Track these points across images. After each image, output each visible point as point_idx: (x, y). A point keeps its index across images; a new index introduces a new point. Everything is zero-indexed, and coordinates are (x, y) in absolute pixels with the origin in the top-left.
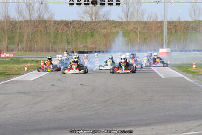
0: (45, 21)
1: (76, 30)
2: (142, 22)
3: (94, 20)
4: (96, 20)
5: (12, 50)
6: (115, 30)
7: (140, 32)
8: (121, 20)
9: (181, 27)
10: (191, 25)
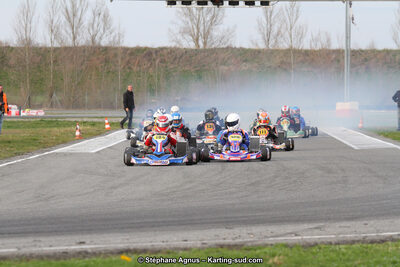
1: (166, 67)
2: (300, 52)
3: (201, 48)
4: (207, 47)
5: (40, 107)
6: (244, 67)
8: (253, 47)
10: (397, 57)
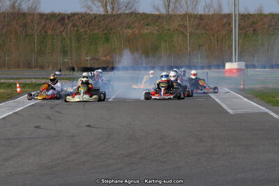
0: (24, 14)
1: (78, 30)
2: (195, 16)
3: (109, 13)
4: (114, 13)
6: (146, 31)
7: (191, 34)
8: (157, 13)
9: (264, 24)
